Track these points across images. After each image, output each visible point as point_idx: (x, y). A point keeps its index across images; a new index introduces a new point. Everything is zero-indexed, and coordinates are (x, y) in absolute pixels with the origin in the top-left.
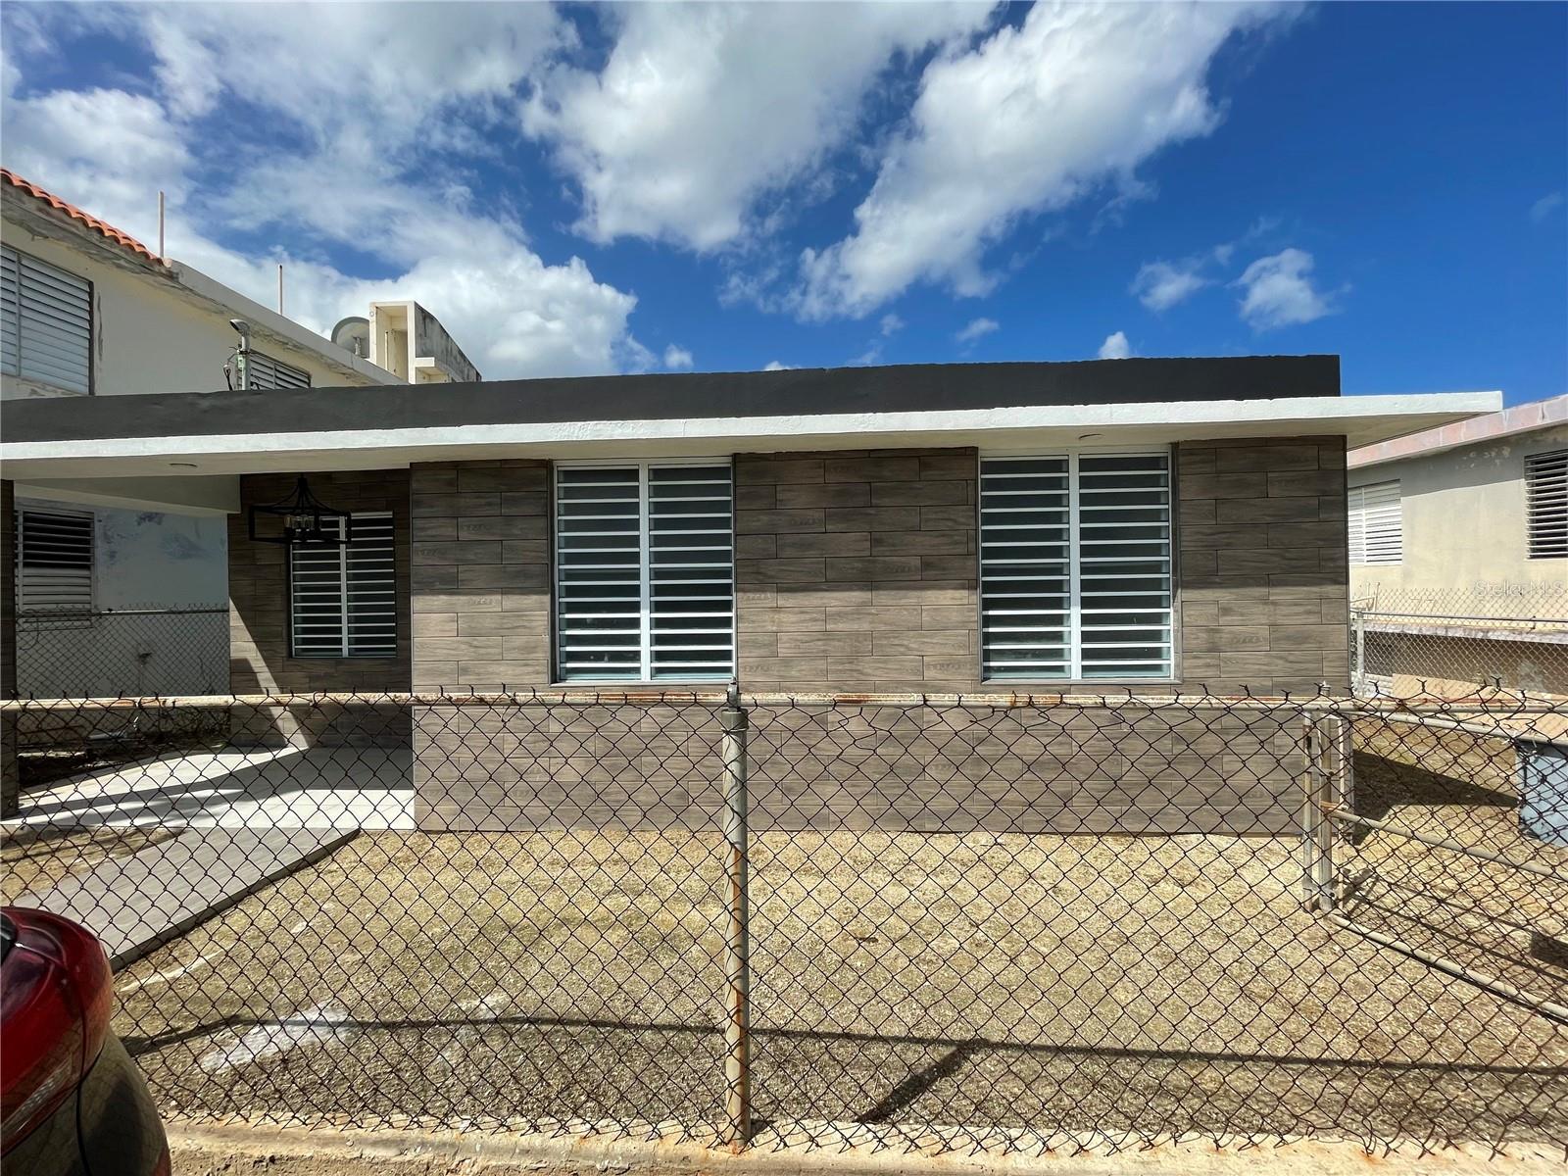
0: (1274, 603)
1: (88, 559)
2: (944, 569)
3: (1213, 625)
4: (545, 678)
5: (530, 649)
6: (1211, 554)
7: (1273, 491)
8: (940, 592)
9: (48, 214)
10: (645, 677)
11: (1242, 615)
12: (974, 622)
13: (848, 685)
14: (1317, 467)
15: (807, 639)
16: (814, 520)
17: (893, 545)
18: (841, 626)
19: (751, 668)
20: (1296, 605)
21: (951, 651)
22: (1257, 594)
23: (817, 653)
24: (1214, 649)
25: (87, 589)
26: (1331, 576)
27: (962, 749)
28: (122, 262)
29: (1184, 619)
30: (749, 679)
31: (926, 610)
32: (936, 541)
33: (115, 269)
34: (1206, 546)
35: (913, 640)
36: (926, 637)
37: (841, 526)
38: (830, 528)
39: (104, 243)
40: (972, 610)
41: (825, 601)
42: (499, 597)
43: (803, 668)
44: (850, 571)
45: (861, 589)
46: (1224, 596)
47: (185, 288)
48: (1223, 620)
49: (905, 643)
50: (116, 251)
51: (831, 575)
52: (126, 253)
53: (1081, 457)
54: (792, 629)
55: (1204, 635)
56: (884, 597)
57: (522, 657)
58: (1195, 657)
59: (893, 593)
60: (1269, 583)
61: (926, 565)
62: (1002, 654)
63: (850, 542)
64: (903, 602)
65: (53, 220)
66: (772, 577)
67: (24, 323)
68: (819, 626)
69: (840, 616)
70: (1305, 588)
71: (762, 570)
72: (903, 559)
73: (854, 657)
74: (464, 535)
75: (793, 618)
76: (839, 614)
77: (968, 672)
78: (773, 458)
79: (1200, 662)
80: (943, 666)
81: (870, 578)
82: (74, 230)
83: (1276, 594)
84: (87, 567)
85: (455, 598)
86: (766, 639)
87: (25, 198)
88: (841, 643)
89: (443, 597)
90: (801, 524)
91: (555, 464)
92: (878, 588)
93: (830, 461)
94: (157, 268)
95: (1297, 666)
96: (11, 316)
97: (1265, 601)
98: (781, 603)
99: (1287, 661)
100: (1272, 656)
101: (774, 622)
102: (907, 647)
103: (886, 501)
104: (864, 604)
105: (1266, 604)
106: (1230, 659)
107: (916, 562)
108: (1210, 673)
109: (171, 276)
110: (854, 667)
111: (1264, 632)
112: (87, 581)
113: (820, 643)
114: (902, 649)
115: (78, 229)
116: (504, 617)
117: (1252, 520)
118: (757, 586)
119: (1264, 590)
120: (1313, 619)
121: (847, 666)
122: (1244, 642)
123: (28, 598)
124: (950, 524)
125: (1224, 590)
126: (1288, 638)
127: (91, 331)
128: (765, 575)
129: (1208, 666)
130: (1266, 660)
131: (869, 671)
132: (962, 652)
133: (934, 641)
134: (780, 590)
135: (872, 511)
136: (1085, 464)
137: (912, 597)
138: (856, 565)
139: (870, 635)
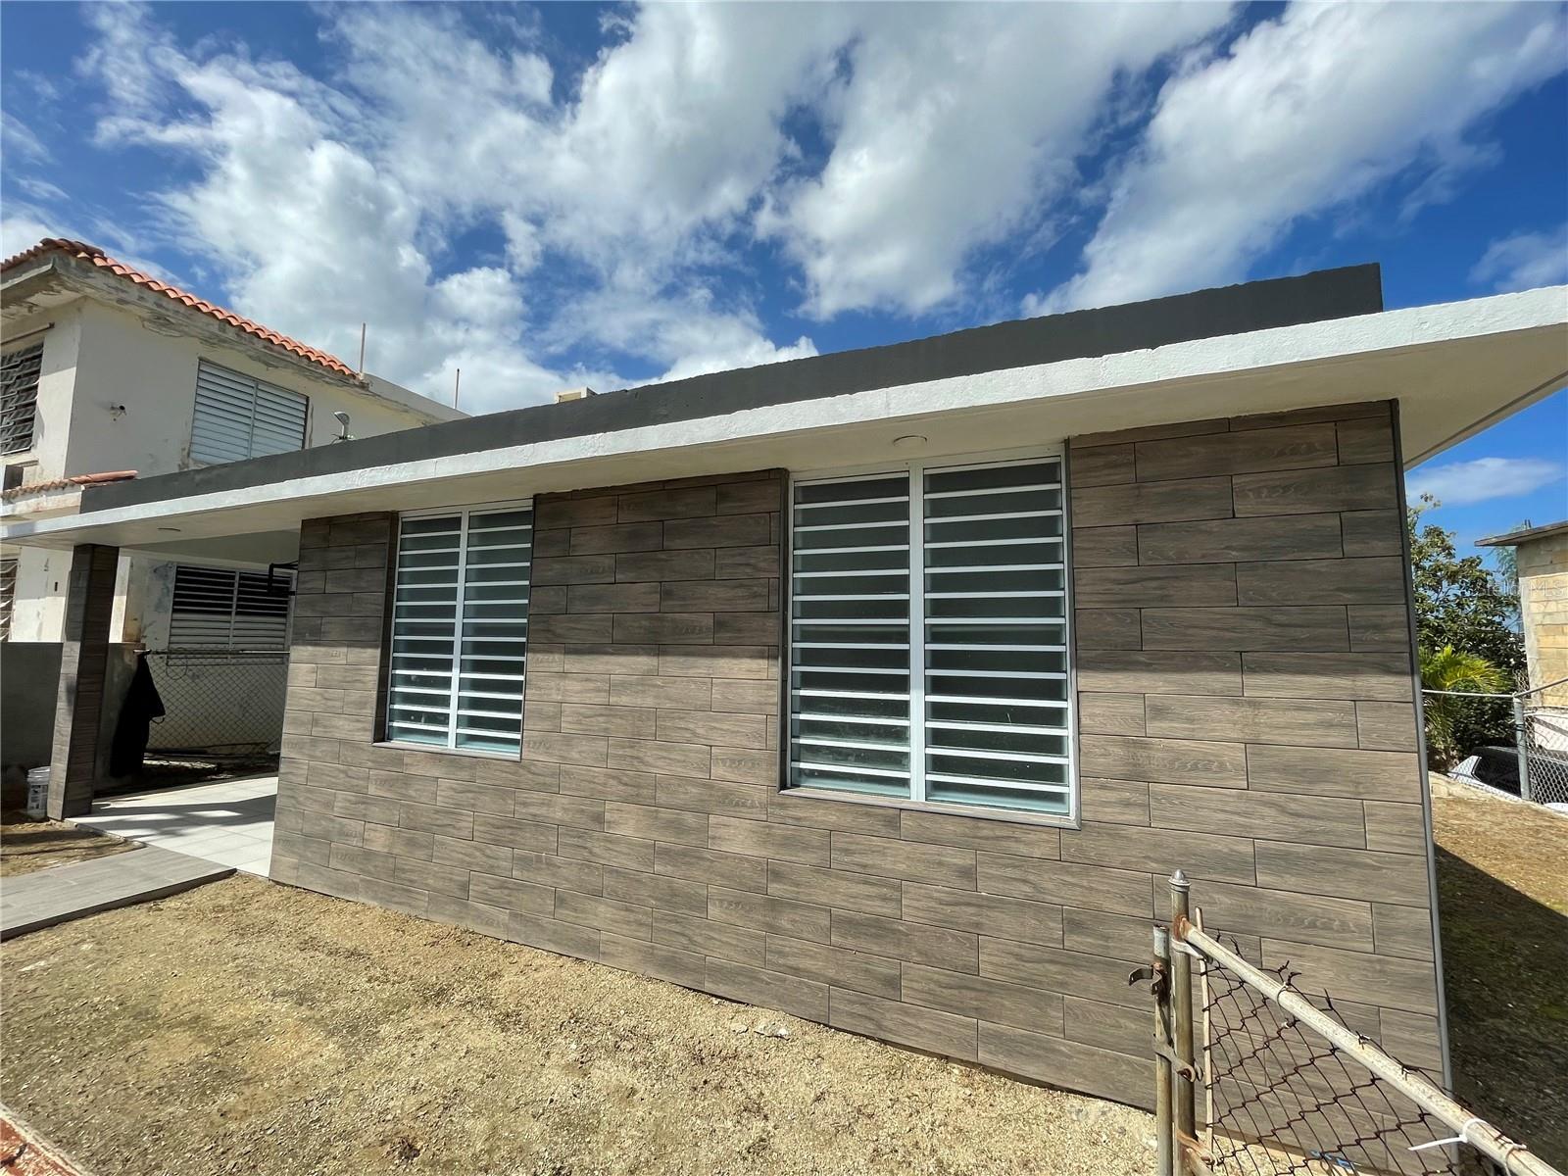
0: (1254, 704)
1: (285, 609)
2: (739, 631)
3: (1133, 732)
4: (369, 736)
5: (362, 705)
6: (1128, 615)
7: (1242, 508)
8: (735, 661)
9: (271, 350)
10: (450, 744)
11: (1190, 720)
12: (772, 704)
13: (627, 775)
14: (1334, 461)
15: (589, 713)
16: (604, 568)
17: (684, 599)
18: (624, 700)
19: (535, 743)
20: (1299, 709)
21: (745, 743)
22: (1218, 686)
23: (598, 731)
24: (1136, 775)
25: (282, 633)
26: (1377, 658)
27: (753, 884)
28: (327, 379)
29: (1084, 721)
30: (533, 756)
31: (717, 685)
32: (731, 593)
33: (326, 386)
34: (1124, 601)
35: (700, 724)
36: (716, 721)
37: (631, 576)
38: (620, 577)
39: (311, 366)
40: (770, 688)
41: (609, 667)
42: (345, 649)
43: (584, 748)
44: (637, 631)
45: (648, 654)
46: (1156, 685)
47: (375, 395)
48: (1154, 727)
49: (691, 726)
50: (320, 371)
51: (618, 635)
52: (328, 372)
53: (927, 472)
54: (575, 700)
55: (1119, 751)
56: (672, 665)
57: (354, 712)
58: (1103, 787)
59: (682, 659)
60: (1242, 668)
61: (720, 625)
62: (815, 751)
63: (639, 595)
64: (691, 672)
65: (275, 354)
66: (559, 636)
67: (256, 431)
68: (601, 698)
69: (623, 687)
70: (1322, 680)
71: (552, 628)
72: (693, 616)
73: (635, 739)
74: (330, 589)
75: (576, 686)
76: (623, 684)
77: (764, 774)
78: (570, 497)
79: (1112, 796)
80: (736, 762)
81: (658, 641)
82: (289, 359)
83: (1256, 687)
84: (284, 616)
85: (318, 648)
86: (550, 709)
87: (256, 340)
88: (624, 722)
89: (310, 648)
90: (592, 572)
91: (401, 515)
92: (665, 653)
93: (625, 497)
94: (352, 381)
95: (1305, 823)
96: (246, 427)
97: (1236, 699)
98: (567, 667)
99: (1283, 810)
100: (1249, 799)
101: (559, 690)
102: (695, 734)
103: (678, 543)
104: (649, 673)
105: (1236, 703)
106: (1167, 797)
107: (708, 621)
108: (1132, 816)
109: (363, 386)
110: (635, 753)
111: (1236, 754)
112: (283, 627)
113: (601, 719)
114: (688, 735)
115: (291, 358)
116: (346, 670)
117: (1203, 556)
118: (546, 646)
119: (1233, 679)
120: (1335, 737)
121: (629, 752)
122: (1195, 768)
123: (236, 639)
124: (748, 570)
125: (1156, 676)
126: (1286, 770)
127: (304, 434)
128: (554, 633)
129: (1127, 804)
130: (1242, 806)
131: (650, 760)
132: (756, 745)
133: (725, 727)
134: (568, 652)
135: (663, 556)
136: (934, 482)
137: (702, 666)
138: (644, 623)
139: (655, 714)
